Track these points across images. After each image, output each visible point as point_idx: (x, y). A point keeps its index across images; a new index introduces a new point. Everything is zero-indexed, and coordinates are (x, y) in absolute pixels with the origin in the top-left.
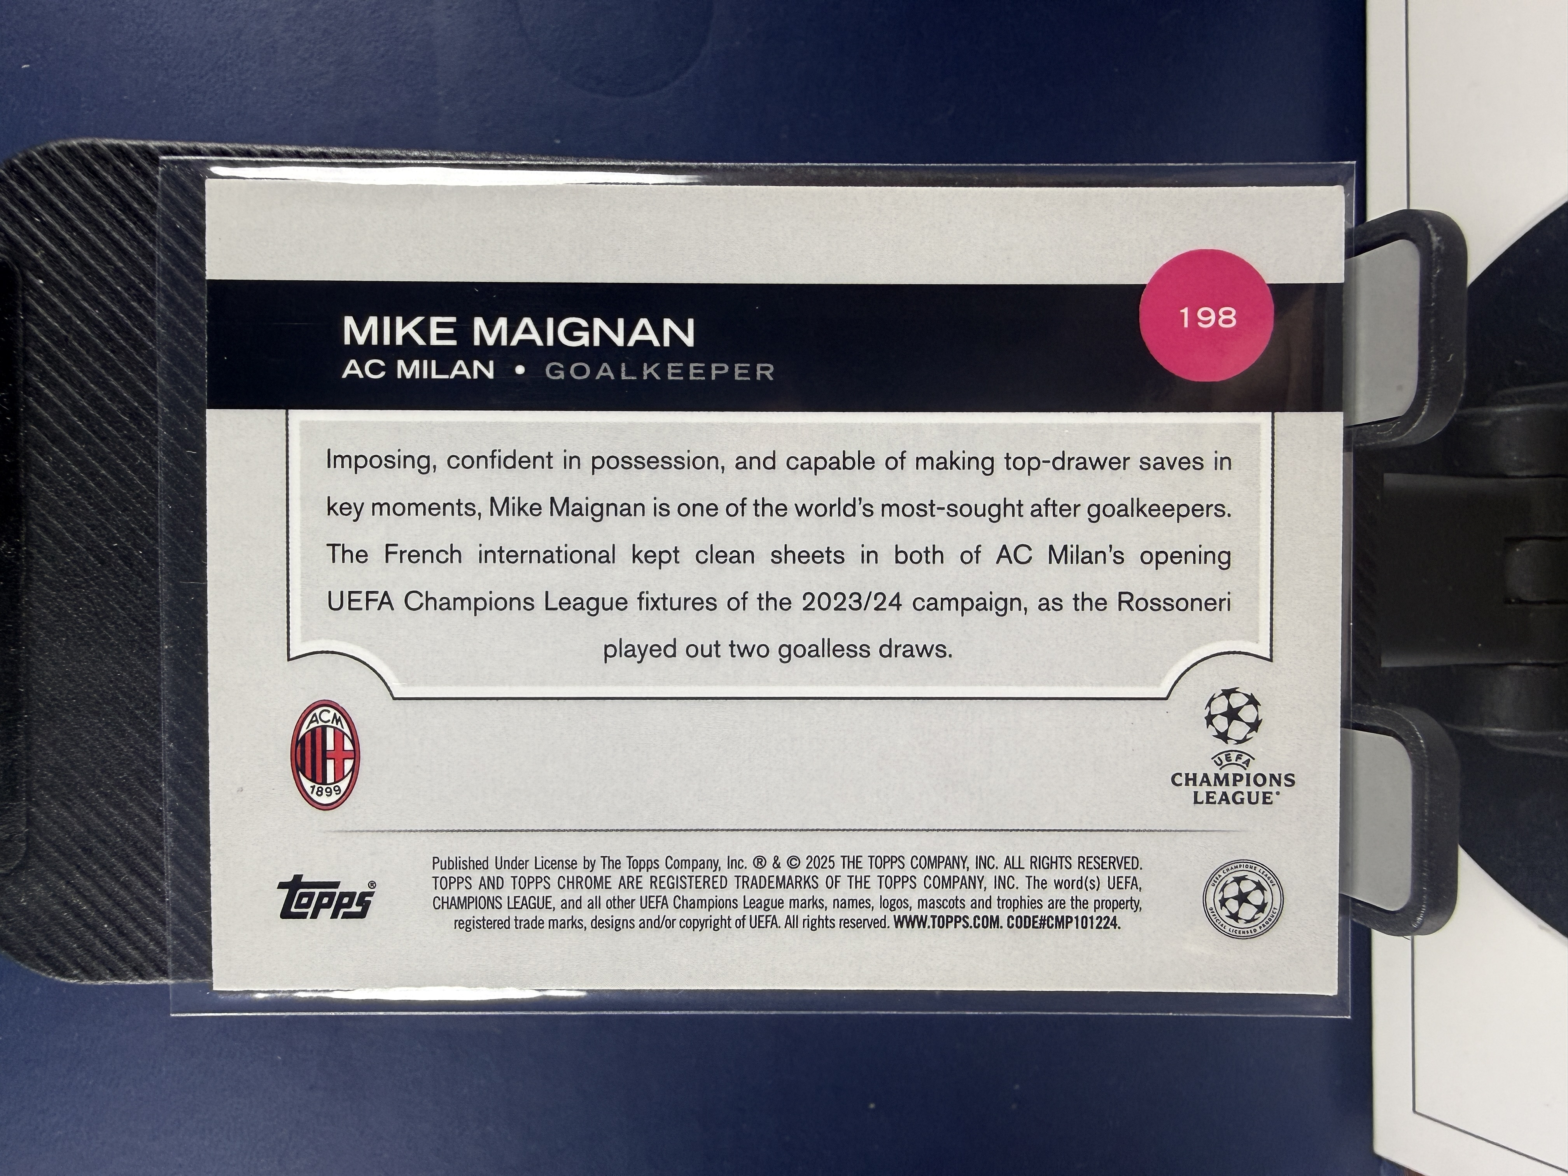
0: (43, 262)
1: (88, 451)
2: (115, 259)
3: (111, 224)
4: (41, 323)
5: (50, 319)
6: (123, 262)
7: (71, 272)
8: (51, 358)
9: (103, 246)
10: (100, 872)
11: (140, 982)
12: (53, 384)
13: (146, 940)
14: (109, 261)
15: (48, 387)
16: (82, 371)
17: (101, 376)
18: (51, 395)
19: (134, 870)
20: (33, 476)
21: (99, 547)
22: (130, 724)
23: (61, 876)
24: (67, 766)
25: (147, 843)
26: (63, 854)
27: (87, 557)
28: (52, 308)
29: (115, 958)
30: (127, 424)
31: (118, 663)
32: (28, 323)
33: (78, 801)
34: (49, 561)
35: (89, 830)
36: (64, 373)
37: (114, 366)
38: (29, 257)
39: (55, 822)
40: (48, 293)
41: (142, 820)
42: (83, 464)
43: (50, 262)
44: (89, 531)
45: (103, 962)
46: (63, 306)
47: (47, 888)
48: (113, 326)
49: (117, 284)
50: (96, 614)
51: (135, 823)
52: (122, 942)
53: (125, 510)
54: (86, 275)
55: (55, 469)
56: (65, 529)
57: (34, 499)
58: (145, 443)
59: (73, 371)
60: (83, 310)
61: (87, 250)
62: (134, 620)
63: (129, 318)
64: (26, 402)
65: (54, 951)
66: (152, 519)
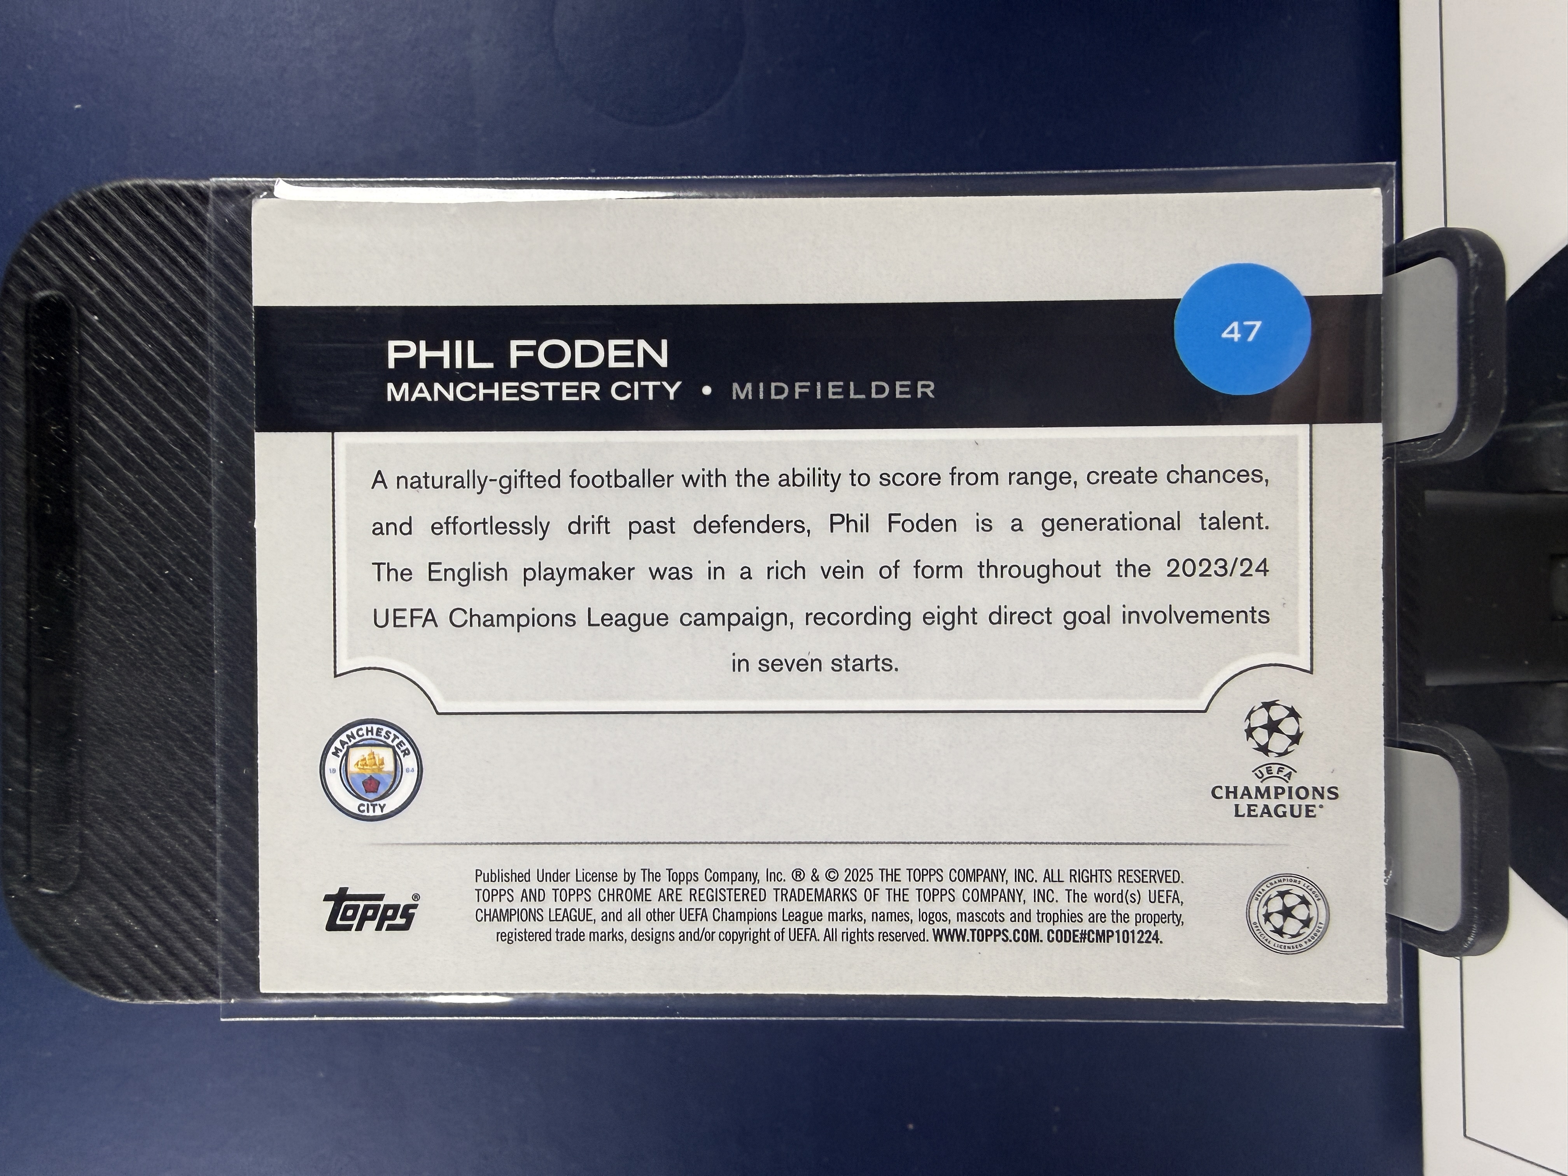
0: (97, 299)
1: (141, 481)
2: (167, 295)
3: (163, 261)
4: (96, 358)
5: (104, 354)
6: (175, 297)
7: (123, 308)
8: (105, 392)
9: (155, 283)
10: (151, 893)
11: (190, 1001)
12: (107, 417)
13: (196, 960)
14: (160, 296)
15: (103, 421)
16: (135, 404)
17: (152, 408)
18: (105, 427)
19: (184, 891)
20: (87, 506)
21: (152, 575)
22: (180, 748)
23: (113, 897)
24: (120, 789)
25: (196, 864)
26: (116, 875)
27: (140, 584)
28: (106, 342)
29: (165, 978)
30: (178, 454)
31: (169, 688)
32: (84, 358)
33: (128, 823)
34: (102, 589)
35: (141, 852)
36: (118, 405)
37: (166, 398)
38: (83, 292)
39: (108, 844)
40: (103, 328)
41: (191, 841)
42: (135, 494)
43: (104, 299)
44: (142, 560)
45: (154, 981)
46: (117, 342)
47: (101, 909)
48: (165, 360)
49: (170, 319)
50: (147, 640)
51: (185, 845)
52: (172, 963)
53: (176, 538)
54: (139, 311)
55: (108, 499)
56: (119, 557)
57: (88, 528)
58: (196, 472)
59: (126, 403)
60: (135, 344)
61: (140, 287)
62: (185, 646)
63: (181, 351)
64: (81, 435)
65: (106, 972)
66: (203, 547)
